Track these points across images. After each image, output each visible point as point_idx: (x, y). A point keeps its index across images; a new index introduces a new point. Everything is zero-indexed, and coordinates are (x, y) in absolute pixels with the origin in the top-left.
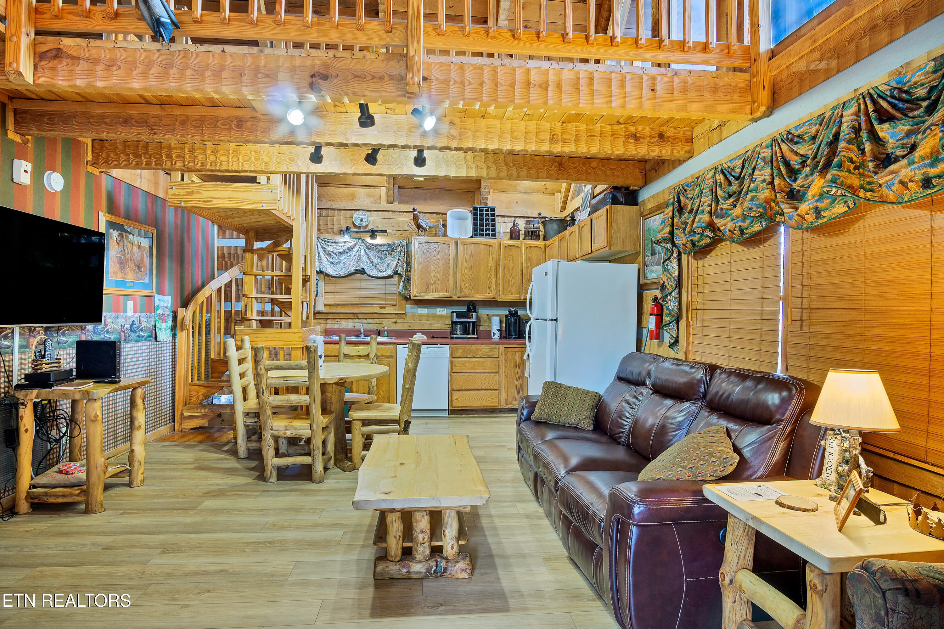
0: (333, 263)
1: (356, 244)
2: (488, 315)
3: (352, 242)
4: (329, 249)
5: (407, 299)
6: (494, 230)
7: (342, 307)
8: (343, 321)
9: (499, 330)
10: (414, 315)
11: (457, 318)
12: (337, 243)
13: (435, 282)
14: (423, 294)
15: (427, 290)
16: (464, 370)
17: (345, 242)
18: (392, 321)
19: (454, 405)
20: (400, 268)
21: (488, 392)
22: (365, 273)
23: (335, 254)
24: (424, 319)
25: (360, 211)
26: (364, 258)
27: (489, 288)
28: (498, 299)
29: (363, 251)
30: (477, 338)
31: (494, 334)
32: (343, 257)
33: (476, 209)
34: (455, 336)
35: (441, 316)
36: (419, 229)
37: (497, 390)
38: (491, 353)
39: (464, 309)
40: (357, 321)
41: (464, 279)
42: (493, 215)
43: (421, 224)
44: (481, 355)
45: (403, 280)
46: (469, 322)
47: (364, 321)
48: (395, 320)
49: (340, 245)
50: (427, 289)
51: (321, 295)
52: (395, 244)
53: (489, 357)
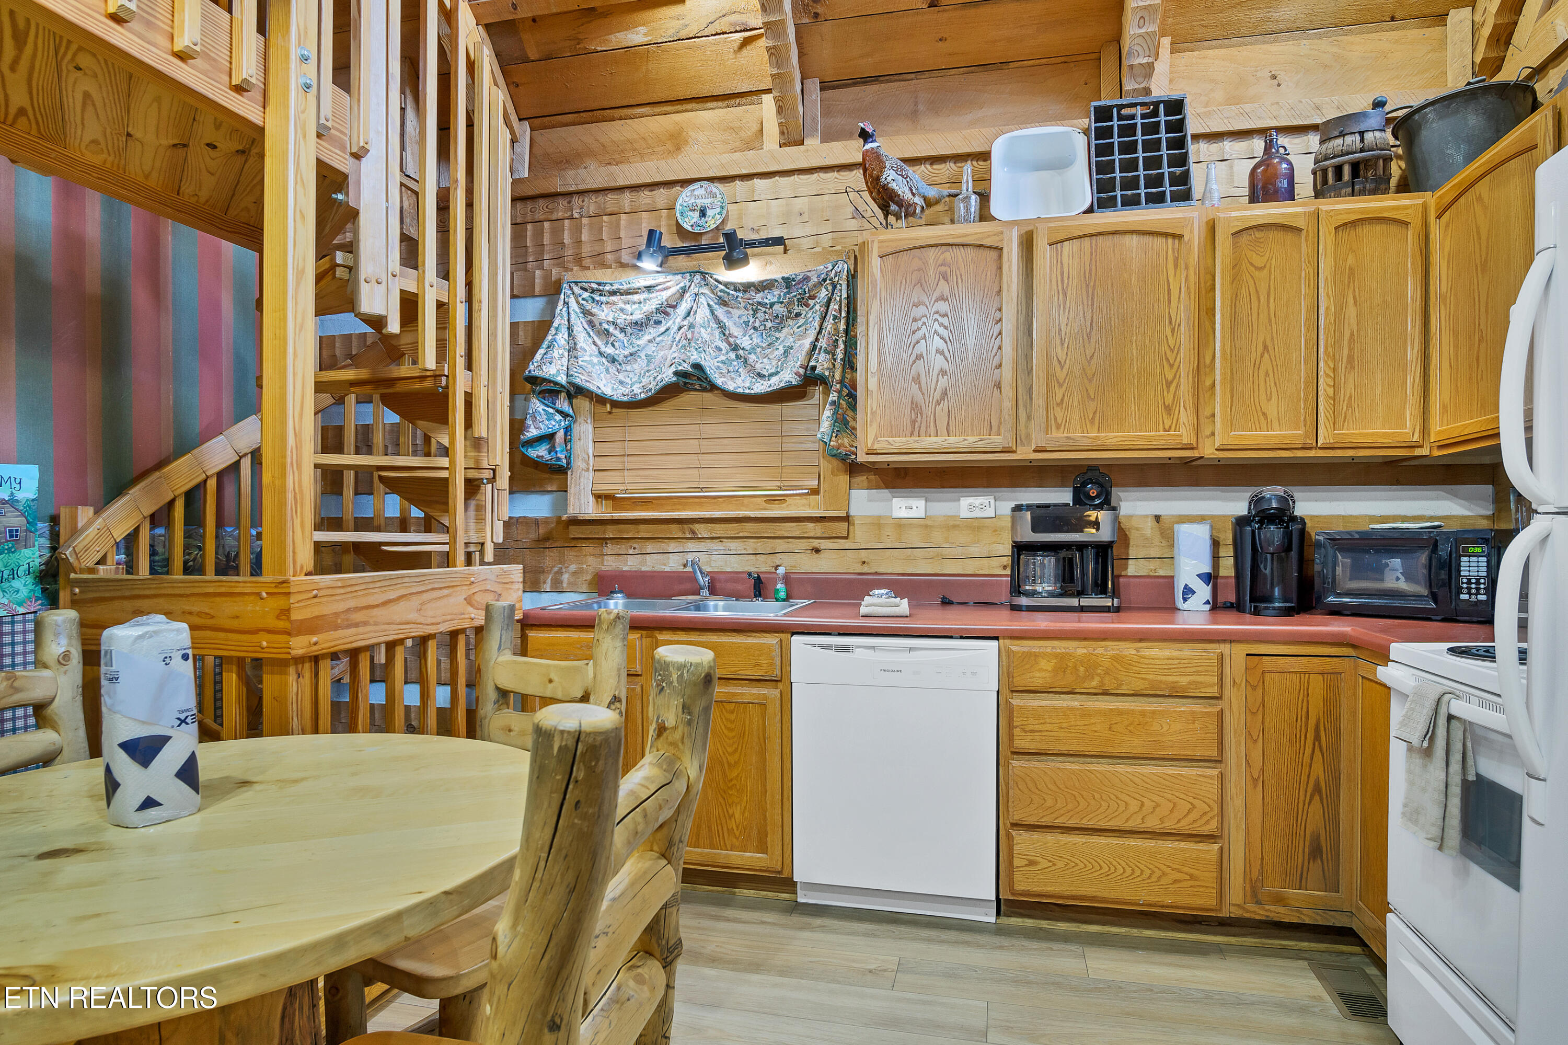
0: (613, 360)
1: (684, 291)
2: (1158, 518)
3: (672, 284)
4: (604, 314)
5: (853, 468)
6: (1183, 179)
7: (646, 503)
8: (650, 547)
9: (1210, 578)
10: (878, 524)
11: (1035, 529)
12: (628, 293)
13: (945, 393)
14: (900, 442)
15: (914, 429)
16: (1064, 748)
17: (649, 288)
18: (804, 544)
19: (1021, 884)
20: (823, 357)
21: (1168, 845)
22: (713, 387)
23: (622, 330)
24: (914, 538)
25: (696, 185)
26: (708, 334)
27: (1168, 409)
28: (1208, 451)
29: (703, 313)
30: (1118, 610)
31: (1188, 592)
32: (647, 337)
33: (1103, 114)
34: (1024, 601)
35: (975, 526)
36: (885, 209)
37: (1210, 838)
38: (1184, 680)
39: (1063, 496)
40: (691, 545)
41: (1061, 375)
42: (1179, 126)
43: (893, 185)
44: (1138, 686)
45: (833, 396)
46: (1081, 547)
47: (715, 546)
48: (816, 543)
49: (636, 297)
50: (914, 422)
51: (583, 466)
52: (806, 279)
53: (1175, 694)
